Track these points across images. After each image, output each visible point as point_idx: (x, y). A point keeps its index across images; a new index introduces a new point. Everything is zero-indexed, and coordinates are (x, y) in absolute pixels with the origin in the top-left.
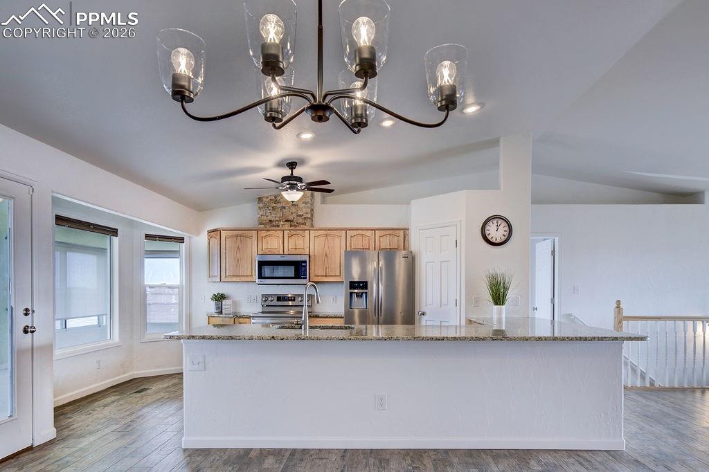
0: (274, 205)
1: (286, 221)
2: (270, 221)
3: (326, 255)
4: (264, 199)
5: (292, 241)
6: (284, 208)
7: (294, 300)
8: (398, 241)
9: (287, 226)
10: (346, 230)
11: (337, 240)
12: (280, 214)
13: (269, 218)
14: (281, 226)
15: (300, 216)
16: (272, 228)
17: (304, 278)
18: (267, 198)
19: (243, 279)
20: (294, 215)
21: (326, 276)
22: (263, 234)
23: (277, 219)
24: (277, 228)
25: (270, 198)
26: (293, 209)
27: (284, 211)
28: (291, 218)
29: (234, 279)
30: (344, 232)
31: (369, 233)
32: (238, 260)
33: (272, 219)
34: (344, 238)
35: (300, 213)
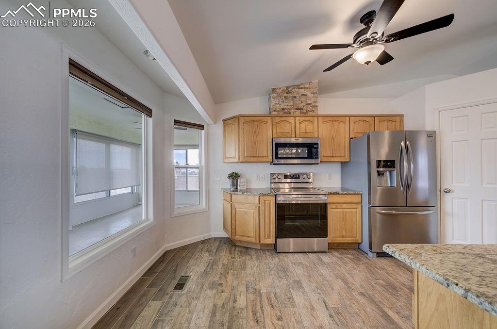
0: (286, 95)
1: (297, 109)
2: (283, 109)
3: (333, 138)
4: (277, 90)
5: (303, 125)
6: (295, 97)
7: (299, 178)
8: (395, 126)
9: (298, 112)
10: (350, 116)
11: (342, 125)
12: (291, 103)
13: (282, 106)
14: (292, 113)
15: (309, 104)
16: (284, 115)
17: (316, 158)
18: (280, 88)
19: (259, 160)
20: (304, 104)
21: (333, 157)
22: (278, 119)
23: (289, 107)
24: (289, 115)
25: (282, 89)
26: (303, 99)
27: (295, 100)
28: (301, 106)
29: (252, 160)
30: (348, 118)
31: (369, 119)
32: (255, 143)
33: (285, 107)
34: (347, 123)
35: (309, 102)
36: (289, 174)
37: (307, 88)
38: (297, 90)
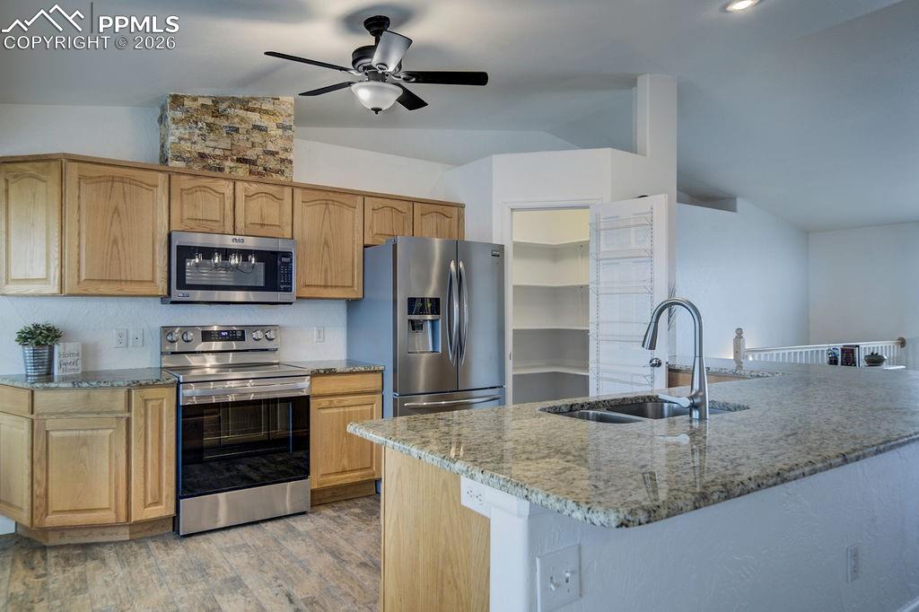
0: (210, 120)
1: (240, 160)
2: (202, 156)
3: (326, 243)
4: (187, 103)
5: (255, 205)
6: (237, 130)
7: (242, 338)
9: (242, 171)
10: (365, 195)
11: (347, 213)
12: (225, 143)
13: (200, 148)
14: (227, 170)
15: (273, 154)
16: (206, 172)
17: (286, 290)
18: (195, 99)
19: (128, 289)
20: (259, 150)
21: (326, 286)
22: (186, 182)
23: (218, 152)
24: (218, 174)
25: (201, 101)
26: (257, 137)
27: (236, 136)
28: (251, 154)
29: (103, 289)
30: (360, 199)
31: (402, 206)
32: (115, 242)
33: (207, 151)
34: (359, 210)
35: (271, 147)
36: (215, 328)
37: (266, 112)
38: (242, 113)
